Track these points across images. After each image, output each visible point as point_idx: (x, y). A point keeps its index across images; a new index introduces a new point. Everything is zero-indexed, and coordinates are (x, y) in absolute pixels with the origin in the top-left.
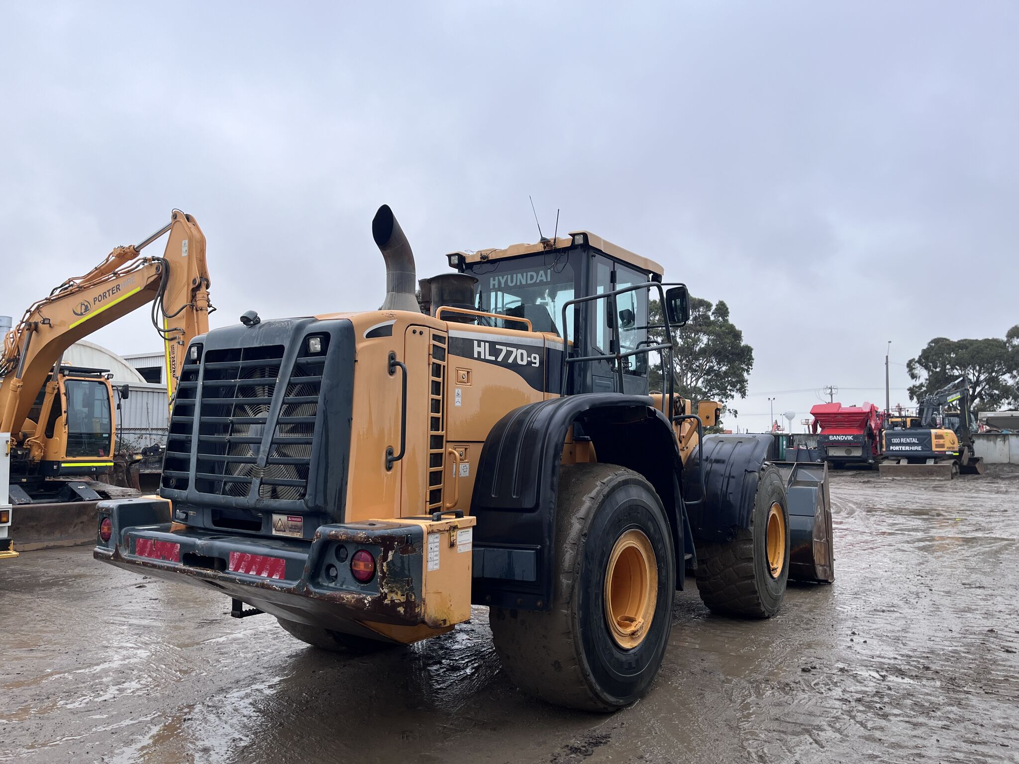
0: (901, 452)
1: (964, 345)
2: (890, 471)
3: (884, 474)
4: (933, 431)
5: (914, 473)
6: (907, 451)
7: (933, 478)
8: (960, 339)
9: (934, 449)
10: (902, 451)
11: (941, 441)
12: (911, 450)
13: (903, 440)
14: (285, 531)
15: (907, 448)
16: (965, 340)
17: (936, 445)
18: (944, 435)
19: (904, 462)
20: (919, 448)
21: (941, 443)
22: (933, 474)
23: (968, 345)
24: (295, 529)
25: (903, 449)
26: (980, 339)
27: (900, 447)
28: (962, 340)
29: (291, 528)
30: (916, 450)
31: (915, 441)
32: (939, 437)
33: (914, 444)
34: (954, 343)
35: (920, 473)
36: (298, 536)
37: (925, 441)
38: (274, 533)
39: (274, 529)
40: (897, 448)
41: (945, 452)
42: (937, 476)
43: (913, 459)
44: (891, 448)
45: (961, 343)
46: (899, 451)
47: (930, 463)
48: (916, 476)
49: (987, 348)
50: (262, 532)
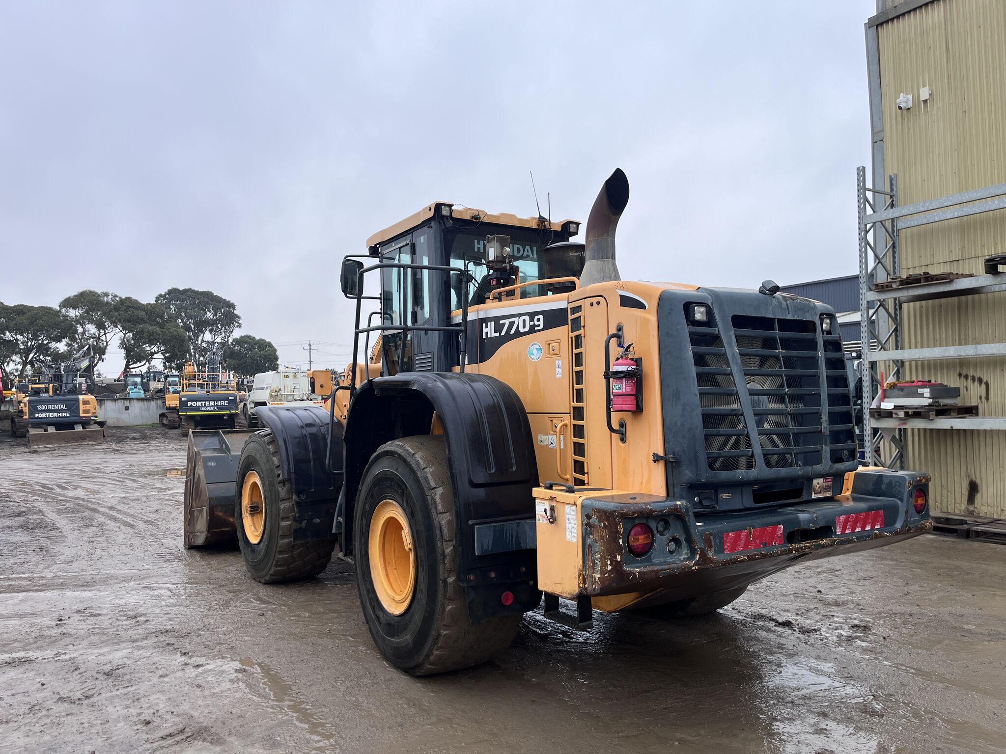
0: (47, 419)
1: (21, 310)
2: (40, 439)
3: (35, 443)
4: (81, 397)
5: (66, 440)
6: (55, 417)
7: (86, 443)
8: (16, 304)
9: (81, 414)
10: (49, 417)
11: (88, 407)
12: (60, 417)
13: (51, 407)
14: (821, 493)
15: (55, 415)
16: (22, 305)
17: (83, 410)
18: (90, 400)
19: (51, 430)
20: (67, 414)
21: (87, 408)
22: (85, 439)
23: (26, 311)
24: (827, 489)
25: (50, 416)
26: (36, 306)
27: (47, 414)
28: (18, 305)
29: (825, 489)
30: (65, 417)
31: (63, 407)
32: (86, 403)
33: (62, 411)
34: (10, 307)
35: (73, 439)
36: (829, 495)
37: (73, 407)
38: (814, 496)
39: (813, 493)
40: (44, 415)
41: (90, 417)
42: (90, 441)
43: (60, 425)
44: (37, 415)
45: (18, 308)
46: (46, 418)
47: (79, 428)
48: (68, 442)
49: (45, 316)
50: (805, 497)
